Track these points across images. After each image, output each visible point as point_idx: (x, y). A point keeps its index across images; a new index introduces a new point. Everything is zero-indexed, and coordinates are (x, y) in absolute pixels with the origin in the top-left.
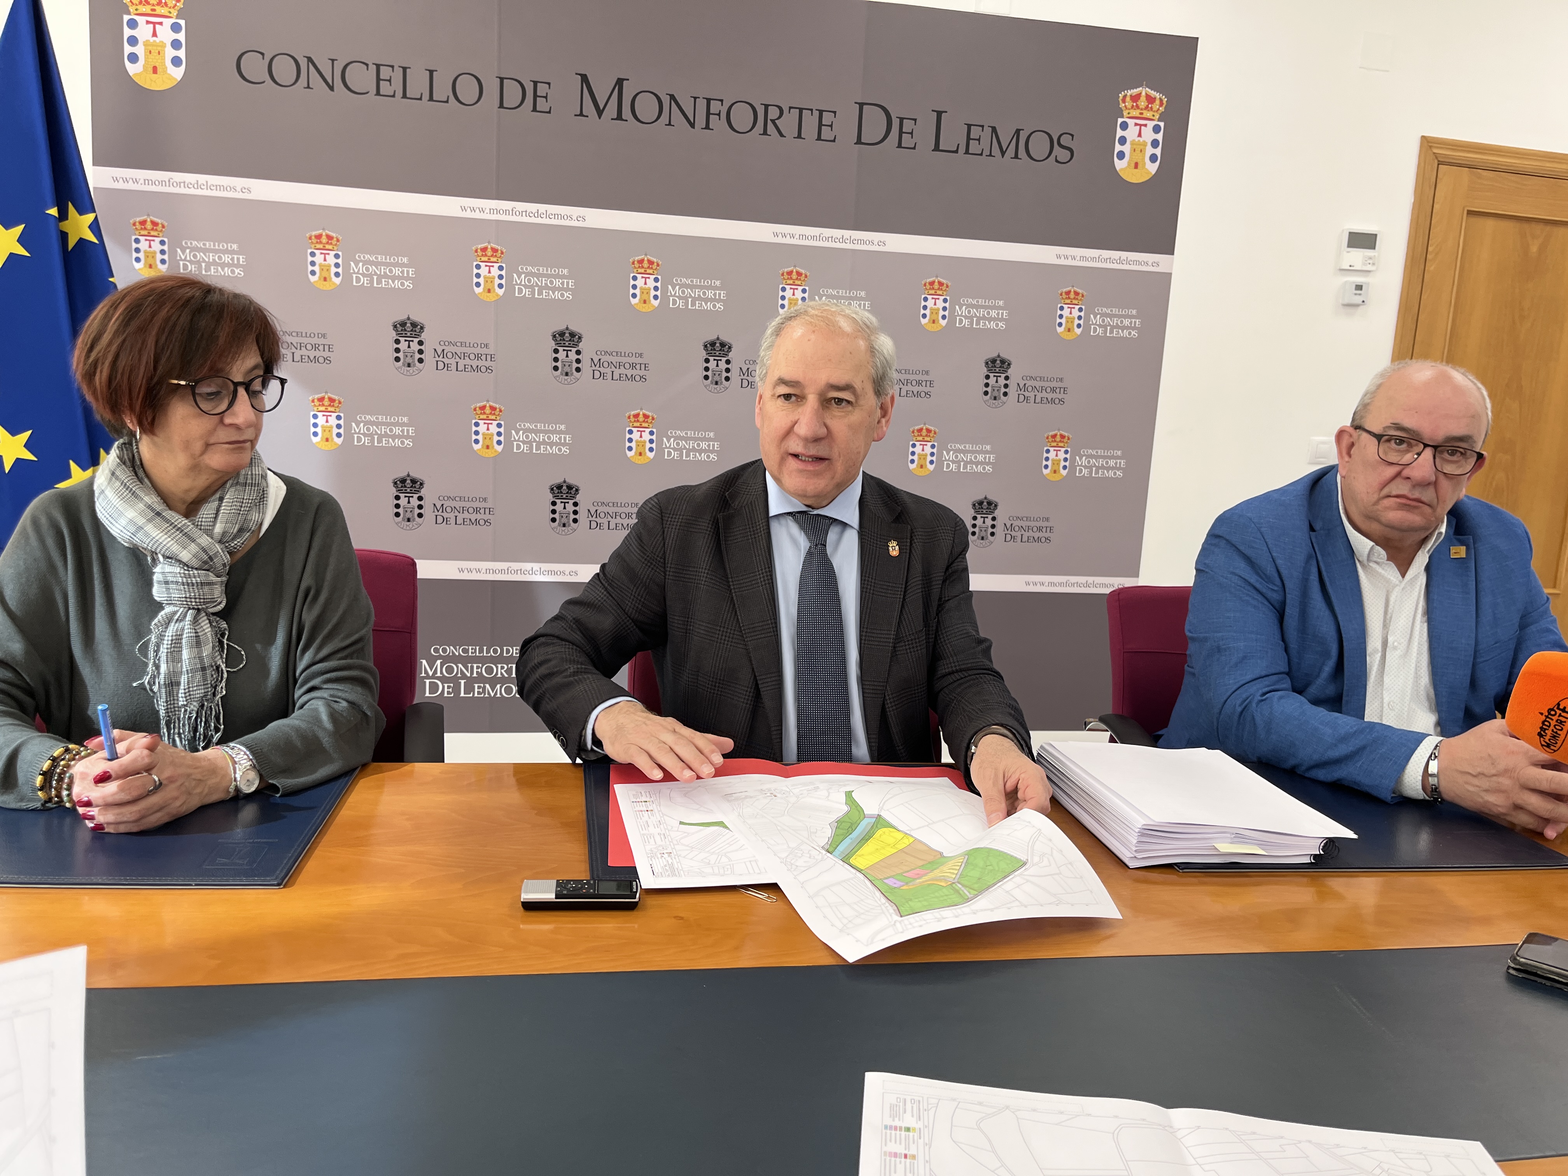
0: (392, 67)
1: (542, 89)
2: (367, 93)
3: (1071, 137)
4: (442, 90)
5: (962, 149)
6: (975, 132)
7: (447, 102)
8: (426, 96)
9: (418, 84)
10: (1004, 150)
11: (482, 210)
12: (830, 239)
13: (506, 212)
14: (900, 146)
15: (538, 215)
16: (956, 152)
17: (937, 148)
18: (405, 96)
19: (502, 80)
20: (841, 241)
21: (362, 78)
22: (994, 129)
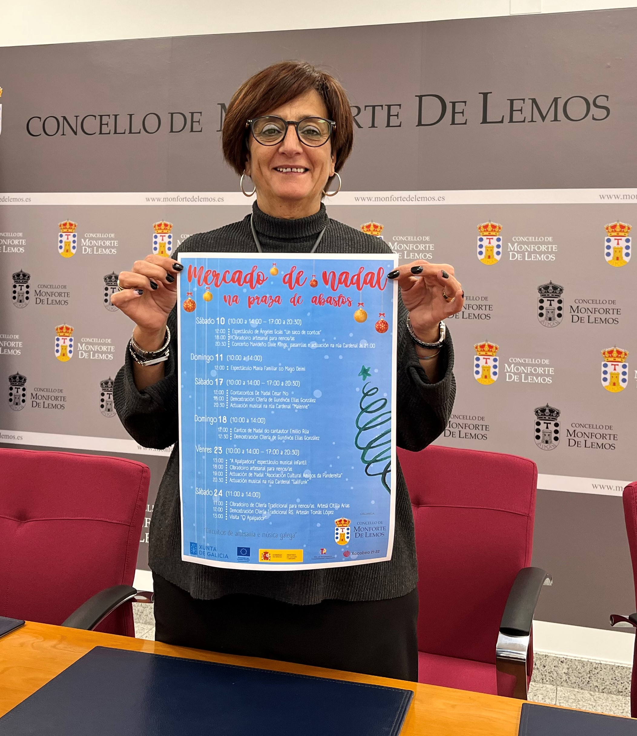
0: (109, 116)
1: (196, 117)
2: (95, 133)
3: (606, 98)
4: (137, 126)
5: (507, 119)
6: (517, 105)
7: (139, 133)
8: (128, 131)
9: (124, 124)
10: (544, 115)
11: (159, 200)
12: (399, 199)
13: (173, 199)
14: (453, 123)
15: (194, 199)
16: (502, 122)
17: (485, 121)
18: (115, 133)
19: (172, 114)
20: (408, 199)
21: (92, 125)
22: (534, 101)
